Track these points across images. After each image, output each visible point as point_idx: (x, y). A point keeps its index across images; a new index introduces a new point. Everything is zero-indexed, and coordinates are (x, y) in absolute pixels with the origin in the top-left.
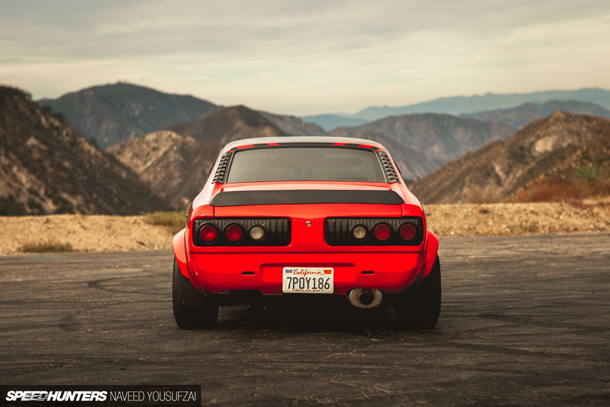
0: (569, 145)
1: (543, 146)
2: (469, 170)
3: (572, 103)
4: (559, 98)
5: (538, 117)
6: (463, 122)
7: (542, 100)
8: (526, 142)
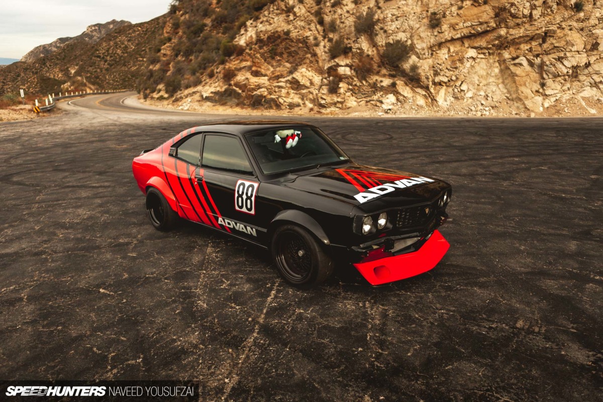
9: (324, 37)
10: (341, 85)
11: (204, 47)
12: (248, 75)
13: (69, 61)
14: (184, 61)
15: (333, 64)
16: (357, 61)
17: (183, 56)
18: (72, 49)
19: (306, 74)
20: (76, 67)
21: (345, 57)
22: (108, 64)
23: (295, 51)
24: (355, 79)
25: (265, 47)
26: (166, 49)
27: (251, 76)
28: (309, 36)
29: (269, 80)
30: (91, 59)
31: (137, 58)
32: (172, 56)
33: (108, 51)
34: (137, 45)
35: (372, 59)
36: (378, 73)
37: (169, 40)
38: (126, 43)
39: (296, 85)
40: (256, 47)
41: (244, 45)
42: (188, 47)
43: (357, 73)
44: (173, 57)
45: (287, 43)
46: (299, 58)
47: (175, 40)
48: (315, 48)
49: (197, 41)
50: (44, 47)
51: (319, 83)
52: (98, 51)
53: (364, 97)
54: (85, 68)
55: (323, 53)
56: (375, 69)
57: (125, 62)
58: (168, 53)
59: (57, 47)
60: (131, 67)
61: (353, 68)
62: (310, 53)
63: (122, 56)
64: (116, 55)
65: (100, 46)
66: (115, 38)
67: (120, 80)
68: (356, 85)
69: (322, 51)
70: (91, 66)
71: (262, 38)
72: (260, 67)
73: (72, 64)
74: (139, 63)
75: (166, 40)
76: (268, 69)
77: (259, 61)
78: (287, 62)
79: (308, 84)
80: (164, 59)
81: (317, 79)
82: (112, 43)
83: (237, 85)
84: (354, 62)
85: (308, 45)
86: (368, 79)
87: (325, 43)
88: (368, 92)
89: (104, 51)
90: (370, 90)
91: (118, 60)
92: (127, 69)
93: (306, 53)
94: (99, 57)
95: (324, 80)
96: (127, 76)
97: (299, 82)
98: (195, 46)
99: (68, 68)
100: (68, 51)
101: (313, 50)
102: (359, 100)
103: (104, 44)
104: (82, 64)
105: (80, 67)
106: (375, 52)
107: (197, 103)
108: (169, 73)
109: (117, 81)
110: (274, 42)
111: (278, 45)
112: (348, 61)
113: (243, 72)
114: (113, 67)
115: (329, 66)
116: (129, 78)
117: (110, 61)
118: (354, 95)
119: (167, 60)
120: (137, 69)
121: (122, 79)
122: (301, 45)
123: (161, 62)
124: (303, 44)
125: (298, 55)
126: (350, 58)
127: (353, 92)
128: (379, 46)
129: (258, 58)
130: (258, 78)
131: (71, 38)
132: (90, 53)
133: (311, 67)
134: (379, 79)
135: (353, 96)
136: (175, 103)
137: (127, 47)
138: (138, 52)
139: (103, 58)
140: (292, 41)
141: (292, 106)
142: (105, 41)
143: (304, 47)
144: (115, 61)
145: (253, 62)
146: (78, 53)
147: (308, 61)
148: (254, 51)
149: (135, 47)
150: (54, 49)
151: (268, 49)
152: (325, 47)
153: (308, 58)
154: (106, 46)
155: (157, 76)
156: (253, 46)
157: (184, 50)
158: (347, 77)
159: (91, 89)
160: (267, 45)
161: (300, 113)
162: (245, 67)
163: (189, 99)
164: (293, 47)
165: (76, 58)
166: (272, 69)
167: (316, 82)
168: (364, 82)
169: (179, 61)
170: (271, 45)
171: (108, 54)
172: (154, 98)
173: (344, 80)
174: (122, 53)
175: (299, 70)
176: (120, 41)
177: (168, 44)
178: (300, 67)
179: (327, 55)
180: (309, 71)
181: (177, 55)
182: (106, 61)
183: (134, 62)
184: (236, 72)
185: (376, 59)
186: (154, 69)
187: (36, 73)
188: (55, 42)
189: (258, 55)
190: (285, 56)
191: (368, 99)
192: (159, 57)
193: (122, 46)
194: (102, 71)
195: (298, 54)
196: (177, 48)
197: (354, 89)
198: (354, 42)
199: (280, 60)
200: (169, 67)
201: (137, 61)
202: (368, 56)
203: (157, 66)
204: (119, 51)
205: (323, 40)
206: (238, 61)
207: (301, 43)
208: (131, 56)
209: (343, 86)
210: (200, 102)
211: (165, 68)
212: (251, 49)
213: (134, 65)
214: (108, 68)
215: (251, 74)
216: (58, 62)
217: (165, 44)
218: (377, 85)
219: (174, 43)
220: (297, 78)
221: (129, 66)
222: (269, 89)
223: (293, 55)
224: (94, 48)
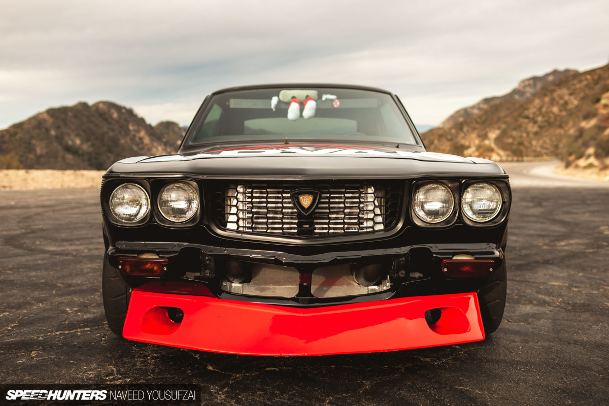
13: (490, 125)
18: (497, 110)
20: (498, 132)
22: (539, 127)
30: (517, 121)
33: (540, 109)
38: (567, 97)
50: (465, 110)
52: (527, 110)
54: (508, 132)
57: (561, 123)
59: (480, 109)
63: (558, 115)
64: (550, 114)
65: (531, 104)
66: (553, 91)
67: (551, 146)
70: (516, 130)
73: (493, 128)
91: (552, 120)
92: (563, 132)
94: (527, 117)
99: (487, 132)
100: (491, 112)
103: (537, 101)
104: (505, 128)
105: (502, 131)
108: (607, 131)
114: (544, 130)
117: (542, 122)
119: (607, 113)
121: (554, 146)
123: (599, 117)
131: (498, 98)
132: (517, 114)
136: (602, 171)
137: (568, 103)
139: (533, 119)
142: (538, 97)
144: (549, 122)
146: (502, 114)
150: (476, 112)
154: (539, 104)
155: (588, 135)
159: (499, 155)
165: (499, 121)
171: (541, 113)
172: (580, 166)
174: (561, 111)
176: (558, 96)
182: (536, 123)
187: (451, 139)
188: (479, 104)
192: (596, 109)
193: (561, 102)
194: (528, 136)
203: (591, 122)
208: (571, 115)
211: (603, 125)
214: (537, 131)
216: (477, 126)
224: (523, 106)
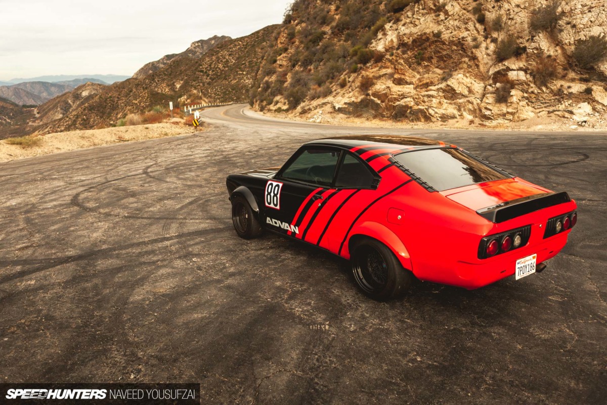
0: (94, 93)
1: (85, 94)
2: (59, 102)
3: (92, 79)
4: (88, 77)
5: (81, 84)
6: (53, 85)
7: (82, 78)
8: (79, 92)
9: (486, 38)
10: (513, 92)
11: (325, 56)
12: (390, 83)
13: (175, 77)
14: (303, 71)
15: (501, 68)
16: (534, 63)
17: (301, 66)
18: (178, 65)
19: (463, 81)
20: (182, 82)
21: (517, 60)
22: (210, 78)
23: (447, 54)
24: (532, 85)
25: (409, 52)
26: (282, 60)
27: (393, 85)
28: (467, 37)
29: (415, 88)
30: (195, 74)
31: (237, 72)
32: (288, 66)
33: (210, 65)
34: (238, 58)
35: (555, 60)
36: (563, 77)
37: (286, 50)
38: (227, 57)
39: (451, 94)
40: (399, 51)
41: (383, 50)
42: (307, 56)
43: (534, 78)
44: (290, 67)
45: (436, 46)
46: (453, 63)
47: (292, 51)
48: (474, 50)
49: (317, 50)
50: (153, 64)
51: (481, 91)
52: (201, 66)
53: (545, 107)
54: (189, 82)
55: (485, 56)
56: (559, 73)
57: (226, 76)
58: (285, 63)
59: (164, 64)
60: (231, 81)
61: (529, 72)
62: (468, 56)
63: (223, 70)
64: (217, 69)
65: (203, 61)
66: (217, 52)
67: (221, 93)
68: (533, 92)
69: (484, 53)
70: (194, 81)
71: (406, 41)
72: (404, 74)
73: (178, 79)
74: (239, 76)
75: (281, 50)
76: (414, 77)
77: (402, 68)
78: (437, 67)
79: (466, 92)
80: (280, 70)
81: (478, 87)
82: (214, 58)
83: (375, 94)
84: (531, 65)
85: (464, 47)
86: (549, 85)
87: (487, 44)
88: (550, 100)
89: (206, 66)
90: (553, 98)
91: (219, 74)
92: (227, 83)
93: (462, 56)
94: (202, 71)
95: (488, 87)
96: (227, 90)
97: (454, 90)
98: (314, 56)
99: (174, 83)
100: (174, 66)
101: (472, 53)
102: (538, 111)
103: (207, 59)
104: (186, 79)
105: (184, 82)
106: (559, 51)
107: (329, 115)
108: (286, 84)
109: (218, 95)
110: (420, 46)
111: (426, 49)
112: (522, 64)
113: (383, 80)
114: (214, 81)
115: (496, 70)
116: (229, 92)
117: (212, 75)
118: (530, 104)
119: (284, 71)
120: (237, 82)
121: (223, 93)
122: (455, 48)
123: (277, 73)
124: (457, 47)
125: (452, 60)
126: (523, 60)
127: (529, 101)
128: (566, 44)
129: (402, 65)
130: (402, 86)
131: (177, 55)
132: (194, 68)
133: (469, 72)
134: (566, 84)
135: (528, 105)
136: (303, 115)
137: (228, 61)
138: (238, 66)
139: (206, 72)
140: (444, 44)
141: (444, 118)
142: (208, 56)
143: (459, 50)
144: (217, 75)
145: (395, 68)
146: (183, 68)
147: (465, 66)
148: (396, 56)
149: (236, 61)
150: (162, 66)
151: (413, 54)
152: (487, 48)
153: (465, 62)
154: (209, 61)
155: (273, 87)
156: (395, 51)
157: (303, 60)
158: (521, 83)
159: (206, 103)
160: (411, 49)
161: (457, 125)
162: (386, 74)
163: (320, 111)
164: (445, 50)
165: (181, 74)
166: (418, 76)
167: (476, 90)
168: (544, 89)
169: (297, 71)
170: (416, 49)
171: (211, 68)
172: (272, 110)
173: (516, 87)
174: (224, 67)
175: (454, 77)
176: (222, 56)
177: (284, 55)
178: (454, 73)
179: (489, 58)
180: (467, 77)
181: (294, 66)
182: (208, 75)
183: (234, 76)
184: (375, 81)
185: (561, 59)
186: (270, 80)
187: (146, 88)
188: (163, 59)
189: (402, 61)
190: (434, 61)
191: (551, 109)
192: (275, 68)
193: (224, 60)
194: (204, 85)
195: (452, 58)
196: (293, 58)
197: (530, 97)
198: (527, 41)
199: (428, 65)
200: (286, 78)
201: (237, 74)
202: (549, 56)
203: (272, 77)
204: (220, 66)
205: (484, 41)
206: (377, 68)
207: (455, 45)
208: (231, 70)
209: (516, 94)
210: (332, 114)
211: (282, 79)
212: (392, 55)
213: (235, 79)
214: (210, 82)
215: (393, 83)
216: (165, 77)
217: (280, 54)
218: (563, 92)
219: (291, 53)
220: (452, 85)
221: (230, 80)
222: (416, 98)
223: (445, 59)
224: (199, 63)
